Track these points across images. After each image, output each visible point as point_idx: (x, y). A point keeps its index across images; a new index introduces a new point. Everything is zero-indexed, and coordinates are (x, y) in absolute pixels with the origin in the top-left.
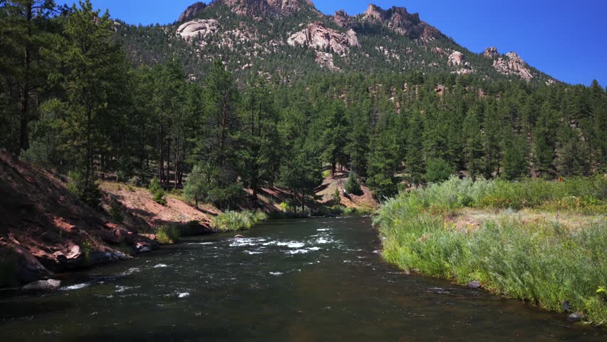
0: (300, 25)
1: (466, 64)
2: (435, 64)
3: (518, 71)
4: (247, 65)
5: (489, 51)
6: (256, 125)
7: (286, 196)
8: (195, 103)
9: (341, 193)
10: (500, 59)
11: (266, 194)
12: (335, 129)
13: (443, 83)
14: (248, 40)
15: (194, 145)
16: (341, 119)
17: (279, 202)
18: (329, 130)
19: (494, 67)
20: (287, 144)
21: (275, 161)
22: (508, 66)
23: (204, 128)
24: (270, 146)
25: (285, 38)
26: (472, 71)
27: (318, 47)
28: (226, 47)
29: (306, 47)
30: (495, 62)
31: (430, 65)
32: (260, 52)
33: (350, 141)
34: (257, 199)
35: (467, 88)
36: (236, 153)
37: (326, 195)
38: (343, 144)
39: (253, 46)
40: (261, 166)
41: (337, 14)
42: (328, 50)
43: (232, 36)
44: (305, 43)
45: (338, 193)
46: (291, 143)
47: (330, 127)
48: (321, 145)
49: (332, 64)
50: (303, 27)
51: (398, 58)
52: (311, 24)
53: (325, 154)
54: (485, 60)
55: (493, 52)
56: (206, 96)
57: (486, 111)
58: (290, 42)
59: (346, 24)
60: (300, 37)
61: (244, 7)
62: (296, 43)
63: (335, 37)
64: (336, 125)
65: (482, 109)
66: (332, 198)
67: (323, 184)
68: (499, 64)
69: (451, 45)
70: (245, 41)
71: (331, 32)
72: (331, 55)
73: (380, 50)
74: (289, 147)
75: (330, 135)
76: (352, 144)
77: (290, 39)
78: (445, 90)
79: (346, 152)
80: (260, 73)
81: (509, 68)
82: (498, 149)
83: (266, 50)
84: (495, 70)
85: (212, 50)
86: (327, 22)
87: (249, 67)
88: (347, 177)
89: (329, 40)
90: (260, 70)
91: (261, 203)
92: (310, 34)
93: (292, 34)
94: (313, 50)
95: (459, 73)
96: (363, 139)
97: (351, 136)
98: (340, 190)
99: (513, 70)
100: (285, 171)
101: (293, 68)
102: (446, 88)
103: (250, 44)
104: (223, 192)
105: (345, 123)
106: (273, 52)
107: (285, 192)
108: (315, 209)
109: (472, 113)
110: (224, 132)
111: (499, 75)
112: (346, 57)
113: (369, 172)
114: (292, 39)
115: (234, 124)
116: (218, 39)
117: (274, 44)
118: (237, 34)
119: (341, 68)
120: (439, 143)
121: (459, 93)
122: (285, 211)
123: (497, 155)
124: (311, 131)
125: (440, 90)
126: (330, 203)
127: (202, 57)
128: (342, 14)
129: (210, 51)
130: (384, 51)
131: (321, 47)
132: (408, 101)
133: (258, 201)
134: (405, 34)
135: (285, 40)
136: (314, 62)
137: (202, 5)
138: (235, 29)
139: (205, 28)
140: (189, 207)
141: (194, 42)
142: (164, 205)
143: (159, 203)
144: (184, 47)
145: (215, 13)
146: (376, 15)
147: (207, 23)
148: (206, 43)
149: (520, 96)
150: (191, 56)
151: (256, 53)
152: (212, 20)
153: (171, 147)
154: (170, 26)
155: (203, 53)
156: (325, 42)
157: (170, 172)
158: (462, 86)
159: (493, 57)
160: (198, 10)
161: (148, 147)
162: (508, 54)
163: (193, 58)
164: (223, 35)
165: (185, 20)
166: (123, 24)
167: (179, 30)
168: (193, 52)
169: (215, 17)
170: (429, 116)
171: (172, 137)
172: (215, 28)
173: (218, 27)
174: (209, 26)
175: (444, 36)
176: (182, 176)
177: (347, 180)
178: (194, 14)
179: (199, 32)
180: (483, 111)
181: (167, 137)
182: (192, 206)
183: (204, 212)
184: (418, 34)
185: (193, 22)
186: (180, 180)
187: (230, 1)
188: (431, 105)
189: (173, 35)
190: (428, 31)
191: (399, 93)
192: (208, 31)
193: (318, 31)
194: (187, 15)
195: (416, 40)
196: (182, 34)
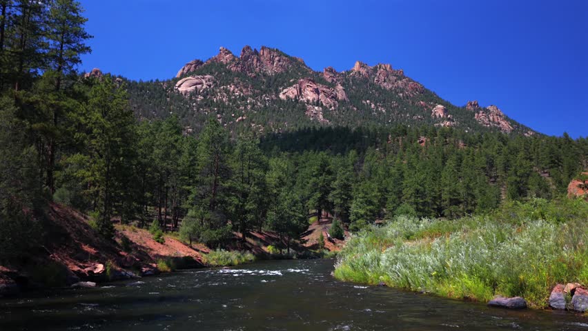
0: (291, 81)
1: (449, 116)
2: (419, 117)
3: (499, 124)
4: (240, 118)
5: (471, 104)
6: (246, 175)
7: (273, 239)
8: (190, 154)
9: (326, 238)
10: (481, 112)
11: (255, 238)
12: (320, 178)
13: (425, 135)
14: (242, 94)
15: (189, 192)
16: (327, 169)
17: (266, 245)
18: (314, 179)
19: (475, 120)
20: (275, 191)
21: (263, 207)
22: (489, 118)
23: (198, 177)
24: (258, 194)
25: (277, 92)
26: (455, 123)
27: (308, 101)
28: (221, 101)
29: (297, 101)
30: (476, 114)
31: (415, 118)
32: (254, 105)
33: (334, 189)
34: (246, 241)
35: (447, 140)
36: (227, 199)
37: (311, 239)
38: (327, 193)
39: (247, 100)
40: (249, 211)
41: (326, 70)
42: (318, 103)
43: (227, 91)
44: (296, 97)
45: (322, 238)
46: (278, 191)
47: (316, 176)
48: (307, 193)
49: (321, 116)
50: (294, 83)
51: (384, 111)
52: (302, 80)
53: (311, 201)
54: (467, 113)
55: (475, 105)
56: (202, 148)
57: (464, 161)
58: (282, 96)
59: (335, 80)
60: (291, 92)
61: (238, 64)
62: (287, 97)
63: (324, 91)
64: (321, 175)
65: (460, 160)
66: (317, 242)
67: (309, 229)
68: (480, 117)
69: (435, 100)
70: (240, 95)
71: (320, 87)
72: (321, 109)
73: (367, 104)
74: (276, 195)
75: (315, 184)
76: (335, 192)
77: (281, 94)
78: (426, 142)
79: (330, 199)
80: (253, 125)
81: (490, 121)
82: (474, 197)
83: (259, 104)
84: (477, 122)
85: (208, 104)
86: (316, 78)
87: (243, 120)
88: (331, 223)
89: (319, 94)
90: (253, 122)
91: (250, 246)
92: (300, 89)
93: (283, 89)
94: (303, 103)
95: (442, 125)
96: (346, 187)
97: (335, 184)
98: (324, 234)
99: (493, 122)
100: (272, 215)
101: (284, 121)
102: (428, 140)
103: (244, 99)
104: (214, 233)
105: (329, 173)
106: (266, 106)
107: (273, 236)
108: (301, 252)
109: (451, 163)
110: (216, 181)
111: (481, 128)
112: (335, 110)
113: (352, 217)
114: (284, 94)
115: (226, 173)
116: (214, 94)
117: (267, 99)
118: (232, 89)
119: (330, 121)
120: (417, 191)
121: (440, 144)
122: (271, 253)
123: (473, 202)
124: (298, 181)
125: (422, 142)
126: (315, 247)
127: (198, 110)
128: (331, 71)
129: (206, 105)
130: (370, 105)
131: (311, 100)
132: (392, 152)
133: (247, 244)
134: (391, 89)
135: (277, 95)
136: (304, 115)
137: (199, 63)
138: (230, 84)
139: (201, 83)
140: (184, 246)
141: (191, 96)
142: (162, 243)
143: (158, 242)
144: (181, 101)
145: (211, 69)
146: (363, 71)
147: (203, 78)
148: (202, 98)
149: (496, 147)
150: (188, 109)
151: (249, 107)
152: (208, 76)
153: (169, 195)
154: (169, 82)
155: (199, 106)
156: (315, 96)
157: (168, 217)
158: (443, 138)
159: (474, 110)
160: (195, 67)
161: (148, 194)
162: (489, 107)
163: (190, 111)
164: (218, 90)
165: (183, 76)
166: (125, 80)
167: (177, 85)
168: (190, 106)
169: (211, 74)
170: (411, 166)
171: (170, 186)
172: (211, 83)
173: (214, 82)
174: (205, 82)
175: (427, 90)
176: (177, 220)
177: (331, 225)
178: (191, 70)
179: (196, 88)
180: (461, 162)
181: (165, 185)
182: (187, 245)
183: (197, 250)
184: (404, 89)
185: (190, 78)
186: (176, 225)
187: (226, 59)
188: (413, 156)
189: (172, 90)
190: (413, 86)
191: (383, 145)
192: (205, 87)
193: (308, 86)
194: (185, 72)
195: (401, 94)
196: (180, 89)
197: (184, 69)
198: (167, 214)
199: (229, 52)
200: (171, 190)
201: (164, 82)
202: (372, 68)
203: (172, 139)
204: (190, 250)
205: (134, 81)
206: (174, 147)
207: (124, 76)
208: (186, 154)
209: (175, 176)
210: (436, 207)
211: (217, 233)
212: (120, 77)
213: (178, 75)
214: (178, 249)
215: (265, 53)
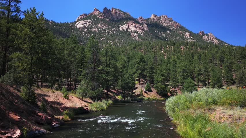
0: (125, 22)
1: (192, 37)
2: (179, 38)
3: (213, 41)
4: (103, 38)
5: (201, 32)
6: (108, 63)
7: (120, 93)
8: (82, 53)
9: (143, 91)
10: (205, 36)
11: (112, 92)
12: (140, 64)
13: (183, 45)
14: (104, 28)
15: (81, 72)
16: (143, 60)
17: (117, 96)
18: (137, 65)
19: (203, 39)
20: (121, 70)
21: (116, 79)
22: (208, 38)
23: (86, 64)
24: (113, 72)
25: (119, 27)
26: (194, 40)
27: (132, 31)
28: (95, 31)
29: (127, 31)
30: (203, 37)
31: (177, 38)
32: (109, 33)
33: (147, 69)
34: (108, 94)
35: (193, 47)
36: (100, 75)
37: (137, 91)
38: (143, 71)
39: (106, 31)
40: (110, 80)
41: (139, 18)
42: (136, 32)
43: (97, 27)
44: (126, 29)
45: (142, 91)
46: (122, 70)
47: (138, 63)
48: (134, 71)
49: (137, 38)
51: (164, 35)
52: (129, 22)
53: (136, 75)
54: (199, 36)
55: (202, 33)
56: (87, 50)
57: (202, 57)
58: (121, 29)
59: (143, 22)
60: (125, 27)
61: (102, 15)
62: (123, 29)
63: (138, 27)
64: (141, 63)
65: (200, 56)
66: (140, 93)
67: (136, 87)
68: (205, 38)
69: (185, 30)
70: (103, 29)
71: (137, 25)
72: (137, 34)
73: (157, 32)
74: (122, 72)
75: (138, 67)
76: (147, 71)
77: (120, 28)
78: (184, 48)
79: (145, 74)
80: (108, 41)
81: (209, 39)
82: (208, 72)
83: (111, 32)
85: (89, 32)
86: (135, 21)
87: (104, 39)
88: (145, 84)
89: (136, 28)
90: (109, 40)
91: (110, 96)
92: (128, 26)
93: (121, 26)
94: (130, 32)
95: (189, 41)
96: (152, 68)
97: (146, 67)
98: (143, 90)
99: (211, 40)
100: (120, 82)
101: (122, 39)
102: (185, 47)
103: (104, 30)
104: (94, 92)
105: (144, 62)
106: (114, 33)
107: (120, 91)
108: (133, 98)
109: (196, 57)
110: (95, 66)
111: (205, 42)
112: (143, 35)
113: (155, 82)
114: (121, 28)
115: (98, 62)
116: (92, 28)
117: (114, 30)
118: (99, 26)
119: (141, 39)
120: (184, 70)
121: (190, 49)
122: (120, 99)
123: (208, 75)
124: (130, 65)
125: (182, 48)
126: (139, 95)
127: (85, 35)
128: (141, 18)
129: (88, 33)
130: (158, 33)
131: (133, 31)
132: (169, 52)
133: (109, 95)
134: (167, 26)
135: (119, 28)
136: (130, 37)
137: (85, 15)
138: (98, 24)
139: (86, 24)
140: (79, 100)
141: (82, 29)
142: (67, 99)
143: (66, 98)
144: (78, 31)
145: (90, 17)
146: (155, 18)
147: (87, 21)
148: (87, 30)
149: (215, 50)
150: (81, 35)
151: (107, 33)
152: (89, 21)
153: (72, 72)
154: (72, 23)
155: (85, 33)
156: (135, 29)
157: (71, 83)
158: (191, 47)
159: (202, 35)
160: (84, 17)
161: (62, 72)
162: (208, 34)
163: (82, 35)
164: (93, 27)
165: (78, 20)
166: (54, 22)
167: (76, 24)
168: (82, 33)
169: (90, 19)
170: (179, 59)
171: (72, 68)
172: (90, 23)
173: (92, 23)
174: (88, 23)
175: (182, 27)
176: (76, 84)
177: (145, 85)
178: (82, 18)
179: (84, 25)
180: (200, 57)
181: (70, 68)
182: (80, 99)
183: (86, 102)
184: (172, 26)
185: (81, 21)
186: (75, 86)
187: (96, 13)
188: (179, 54)
189: (74, 26)
190: (176, 24)
191: (165, 49)
192: (88, 25)
193: (132, 25)
194: (79, 19)
195: (171, 28)
196: (77, 26)
197: (79, 17)
198: (71, 81)
199: (98, 10)
200: (73, 70)
201: (70, 23)
202: (159, 17)
203: (73, 46)
204: (82, 102)
205: (57, 23)
206: (74, 50)
207: (53, 21)
208: (80, 53)
209: (75, 64)
210: (192, 77)
211: (95, 92)
212: (52, 21)
213: (76, 20)
214: (76, 102)
215: (113, 10)
